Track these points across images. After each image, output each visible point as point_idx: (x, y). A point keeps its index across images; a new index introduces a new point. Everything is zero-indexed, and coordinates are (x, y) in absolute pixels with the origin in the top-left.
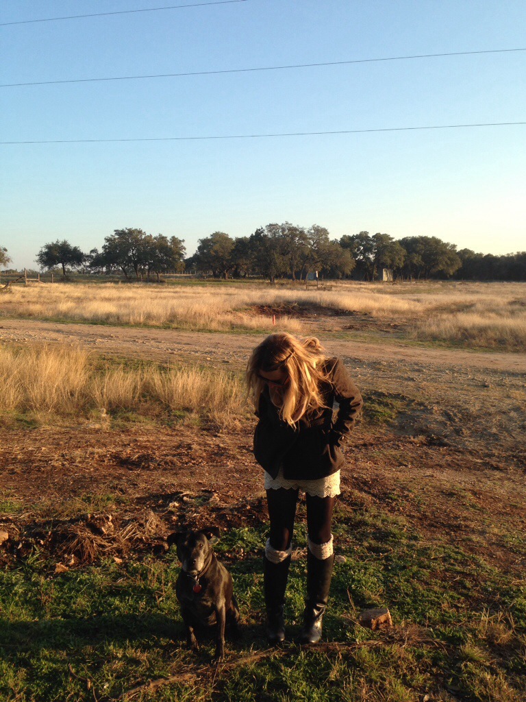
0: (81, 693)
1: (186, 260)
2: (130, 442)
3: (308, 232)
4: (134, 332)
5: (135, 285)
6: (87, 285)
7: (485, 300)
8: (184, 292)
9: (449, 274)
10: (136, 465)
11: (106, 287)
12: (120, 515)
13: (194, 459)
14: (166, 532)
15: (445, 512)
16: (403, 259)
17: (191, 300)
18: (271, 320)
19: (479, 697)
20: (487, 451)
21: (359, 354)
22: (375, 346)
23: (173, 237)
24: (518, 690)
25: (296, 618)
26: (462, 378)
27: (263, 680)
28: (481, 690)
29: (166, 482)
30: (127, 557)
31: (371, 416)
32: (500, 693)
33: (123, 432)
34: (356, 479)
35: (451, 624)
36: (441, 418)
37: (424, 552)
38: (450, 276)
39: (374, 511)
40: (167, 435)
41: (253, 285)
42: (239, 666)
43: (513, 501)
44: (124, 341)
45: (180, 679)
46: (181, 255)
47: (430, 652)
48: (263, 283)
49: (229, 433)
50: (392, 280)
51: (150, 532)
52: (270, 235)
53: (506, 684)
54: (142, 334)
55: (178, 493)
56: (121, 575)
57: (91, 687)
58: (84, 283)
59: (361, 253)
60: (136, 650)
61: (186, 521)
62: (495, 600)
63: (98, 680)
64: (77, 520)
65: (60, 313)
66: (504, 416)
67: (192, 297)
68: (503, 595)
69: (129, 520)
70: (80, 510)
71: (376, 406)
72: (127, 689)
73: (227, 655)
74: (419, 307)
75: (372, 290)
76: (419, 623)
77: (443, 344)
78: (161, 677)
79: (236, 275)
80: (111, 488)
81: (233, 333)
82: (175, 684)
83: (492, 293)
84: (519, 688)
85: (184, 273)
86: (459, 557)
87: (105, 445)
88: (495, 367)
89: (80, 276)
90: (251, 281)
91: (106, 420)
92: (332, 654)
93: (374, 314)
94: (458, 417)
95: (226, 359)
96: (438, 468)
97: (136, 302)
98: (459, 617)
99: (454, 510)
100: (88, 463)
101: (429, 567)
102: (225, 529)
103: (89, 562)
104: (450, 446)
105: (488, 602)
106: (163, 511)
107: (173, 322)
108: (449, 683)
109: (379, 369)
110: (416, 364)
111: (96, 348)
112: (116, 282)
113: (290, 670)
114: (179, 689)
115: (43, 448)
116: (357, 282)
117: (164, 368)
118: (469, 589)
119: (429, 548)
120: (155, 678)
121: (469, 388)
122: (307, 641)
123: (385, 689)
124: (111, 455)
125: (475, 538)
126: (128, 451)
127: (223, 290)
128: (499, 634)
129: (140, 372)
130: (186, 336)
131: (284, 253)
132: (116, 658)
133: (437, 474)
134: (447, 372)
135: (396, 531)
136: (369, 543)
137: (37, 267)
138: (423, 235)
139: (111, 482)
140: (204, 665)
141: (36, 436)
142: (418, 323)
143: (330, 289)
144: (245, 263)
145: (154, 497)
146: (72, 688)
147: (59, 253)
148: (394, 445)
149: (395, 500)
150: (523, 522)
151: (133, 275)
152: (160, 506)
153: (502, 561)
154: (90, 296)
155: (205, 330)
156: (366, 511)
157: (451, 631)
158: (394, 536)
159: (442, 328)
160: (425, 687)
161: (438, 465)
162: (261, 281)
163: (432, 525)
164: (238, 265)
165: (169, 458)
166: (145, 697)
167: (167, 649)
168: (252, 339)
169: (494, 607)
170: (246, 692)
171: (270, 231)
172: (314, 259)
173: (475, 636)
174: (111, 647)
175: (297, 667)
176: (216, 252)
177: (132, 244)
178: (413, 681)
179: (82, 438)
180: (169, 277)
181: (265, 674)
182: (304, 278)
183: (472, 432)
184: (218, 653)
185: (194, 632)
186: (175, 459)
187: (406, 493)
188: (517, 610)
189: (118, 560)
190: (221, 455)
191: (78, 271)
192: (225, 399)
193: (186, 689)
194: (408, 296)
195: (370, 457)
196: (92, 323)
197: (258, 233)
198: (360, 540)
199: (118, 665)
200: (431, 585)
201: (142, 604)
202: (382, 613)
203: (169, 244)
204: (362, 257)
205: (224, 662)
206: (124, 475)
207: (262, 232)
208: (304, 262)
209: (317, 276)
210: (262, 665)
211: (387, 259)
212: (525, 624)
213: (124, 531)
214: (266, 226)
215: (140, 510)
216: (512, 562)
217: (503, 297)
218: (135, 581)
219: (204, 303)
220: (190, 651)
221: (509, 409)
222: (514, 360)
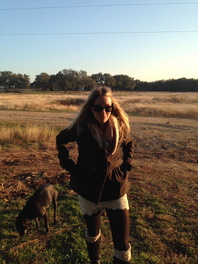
1: (31, 83)
2: (10, 155)
3: (79, 73)
4: (10, 112)
5: (10, 94)
7: (144, 98)
8: (30, 96)
9: (132, 89)
10: (13, 164)
12: (6, 183)
13: (37, 160)
14: (26, 188)
15: (131, 174)
16: (115, 83)
17: (33, 99)
18: (66, 106)
19: (143, 237)
20: (145, 152)
23: (25, 74)
24: (156, 234)
25: (77, 215)
26: (137, 126)
27: (65, 238)
28: (143, 235)
29: (25, 170)
30: (10, 199)
32: (150, 235)
33: (7, 151)
35: (133, 212)
38: (132, 90)
40: (26, 152)
41: (59, 94)
42: (56, 234)
43: (154, 169)
44: (6, 116)
45: (33, 241)
46: (28, 82)
48: (62, 93)
49: (50, 150)
51: (19, 189)
52: (64, 74)
53: (152, 232)
54: (13, 113)
55: (30, 173)
56: (8, 206)
59: (99, 81)
60: (15, 232)
61: (34, 183)
62: (148, 203)
66: (151, 139)
67: (34, 98)
68: (151, 201)
69: (10, 185)
72: (12, 247)
73: (51, 231)
74: (121, 101)
77: (130, 114)
78: (25, 241)
79: (52, 90)
80: (2, 173)
81: (51, 112)
82: (31, 243)
83: (147, 96)
85: (30, 89)
86: (136, 189)
88: (148, 122)
90: (57, 92)
95: (48, 122)
97: (10, 101)
98: (135, 209)
99: (134, 173)
105: (146, 204)
106: (24, 181)
107: (26, 108)
108: (132, 233)
112: (2, 93)
113: (75, 234)
114: (33, 245)
117: (23, 126)
118: (139, 200)
120: (23, 242)
121: (139, 130)
124: (2, 161)
125: (141, 182)
126: (9, 159)
127: (46, 95)
128: (150, 215)
129: (13, 128)
130: (32, 113)
131: (70, 81)
134: (131, 124)
138: (122, 74)
139: (2, 171)
140: (42, 235)
144: (55, 85)
145: (20, 175)
150: (157, 176)
151: (9, 90)
152: (23, 179)
153: (150, 189)
155: (40, 111)
157: (133, 215)
162: (61, 92)
164: (52, 86)
165: (26, 160)
166: (19, 249)
168: (59, 114)
169: (148, 205)
170: (58, 243)
171: (64, 72)
172: (81, 83)
173: (141, 216)
175: (77, 232)
176: (43, 80)
177: (8, 77)
180: (24, 91)
181: (66, 236)
182: (78, 90)
183: (140, 146)
186: (29, 161)
188: (155, 206)
189: (6, 200)
190: (48, 158)
192: (49, 137)
193: (35, 245)
194: (117, 97)
197: (60, 73)
201: (17, 215)
203: (23, 77)
204: (100, 83)
205: (50, 234)
206: (8, 168)
207: (61, 73)
208: (78, 84)
209: (83, 90)
210: (65, 233)
211: (109, 83)
212: (158, 210)
213: (8, 189)
214: (63, 70)
215: (15, 181)
216: (154, 190)
217: (151, 97)
218: (14, 207)
219: (39, 100)
220: (36, 231)
221: (153, 137)
222: (155, 119)
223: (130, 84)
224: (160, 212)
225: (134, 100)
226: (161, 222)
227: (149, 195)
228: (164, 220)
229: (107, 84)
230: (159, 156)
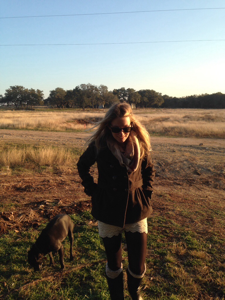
0: (2, 288)
1: (45, 100)
2: (21, 180)
3: (99, 88)
4: (21, 132)
5: (21, 111)
7: (173, 116)
8: (44, 114)
10: (24, 190)
11: (7, 112)
12: (17, 212)
13: (51, 186)
14: (38, 218)
15: (158, 203)
16: (140, 99)
17: (47, 118)
18: (84, 126)
19: (173, 277)
20: (175, 178)
23: (38, 90)
25: (97, 250)
26: (165, 148)
27: (83, 276)
28: (174, 274)
29: (38, 197)
30: (21, 229)
32: (181, 275)
33: (18, 176)
35: (161, 248)
36: (156, 165)
38: (159, 106)
40: (38, 176)
41: (76, 111)
42: (72, 271)
43: (185, 197)
44: (17, 136)
45: (46, 279)
46: (42, 98)
47: (153, 260)
48: (79, 110)
49: (66, 175)
50: (135, 108)
51: (31, 218)
52: (82, 89)
53: (184, 271)
54: (25, 133)
55: (44, 201)
56: (18, 238)
57: (6, 285)
59: (122, 97)
60: (26, 268)
61: (47, 213)
62: (178, 237)
63: (9, 282)
66: (181, 163)
67: (48, 117)
68: (182, 235)
69: (21, 214)
72: (23, 285)
73: (67, 267)
74: (147, 119)
76: (148, 248)
77: (157, 135)
78: (38, 279)
79: (68, 107)
80: (12, 200)
81: (67, 132)
82: (44, 281)
83: (176, 113)
84: (189, 272)
85: (44, 106)
86: (164, 221)
87: (9, 182)
88: (178, 143)
90: (75, 109)
91: (9, 171)
94: (163, 164)
95: (64, 143)
96: (156, 185)
97: (22, 119)
99: (162, 202)
100: (1, 190)
101: (152, 225)
103: (3, 232)
104: (160, 176)
105: (176, 238)
106: (37, 209)
107: (39, 127)
108: (161, 272)
111: (4, 139)
112: (12, 110)
113: (94, 271)
114: (46, 283)
117: (36, 148)
118: (168, 233)
119: (152, 218)
120: (35, 279)
121: (167, 152)
124: (12, 186)
125: (170, 212)
126: (20, 184)
127: (62, 113)
128: (181, 251)
129: (24, 149)
130: (46, 133)
131: (89, 97)
132: (17, 272)
134: (159, 146)
138: (148, 89)
139: (13, 198)
140: (57, 272)
142: (147, 126)
145: (32, 203)
150: (189, 205)
151: (20, 107)
152: (35, 207)
153: (181, 221)
155: (54, 130)
157: (161, 251)
159: (157, 128)
160: (151, 274)
161: (155, 184)
162: (79, 109)
164: (68, 102)
165: (39, 186)
166: (31, 287)
168: (75, 134)
169: (178, 240)
170: (76, 282)
171: (82, 87)
172: (101, 100)
173: (171, 252)
174: (15, 268)
175: (97, 270)
176: (58, 96)
177: (19, 93)
180: (37, 108)
181: (84, 274)
182: (98, 108)
183: (169, 170)
186: (42, 187)
188: (188, 240)
189: (17, 231)
190: (63, 184)
192: (64, 160)
193: (49, 283)
194: (142, 115)
197: (77, 88)
199: (18, 275)
200: (153, 232)
201: (28, 249)
203: (36, 93)
204: (122, 99)
205: (66, 270)
206: (18, 195)
207: (79, 88)
208: (98, 101)
209: (103, 107)
210: (83, 270)
211: (133, 99)
212: (191, 246)
213: (19, 219)
214: (80, 85)
215: (26, 209)
216: (185, 222)
217: (181, 115)
218: (25, 240)
219: (53, 119)
220: (50, 267)
221: (184, 160)
222: (185, 140)
223: (158, 101)
224: (193, 248)
225: (162, 118)
226: (194, 260)
227: (180, 228)
228: (198, 258)
229: (131, 100)
230: (191, 183)
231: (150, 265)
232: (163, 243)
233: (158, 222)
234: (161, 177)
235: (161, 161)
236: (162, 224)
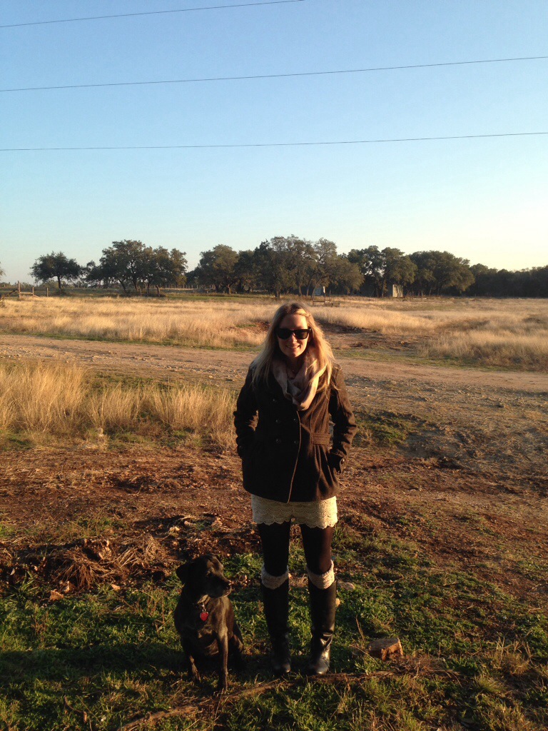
0: (77, 727)
1: (188, 273)
2: (128, 463)
3: (315, 246)
4: (132, 348)
5: (134, 300)
6: (84, 299)
7: (499, 317)
8: (185, 307)
9: (462, 290)
10: (135, 487)
11: (103, 302)
12: (118, 540)
13: (195, 482)
14: (166, 558)
15: (458, 537)
16: (414, 274)
17: (192, 315)
19: (494, 729)
20: (501, 474)
21: (369, 373)
22: (385, 365)
23: (174, 250)
24: (535, 723)
25: (303, 648)
26: (475, 398)
27: (268, 713)
28: (496, 723)
29: (167, 506)
30: (125, 583)
31: (380, 438)
32: (516, 726)
33: (121, 453)
34: (365, 502)
35: (465, 654)
36: (453, 440)
37: (436, 578)
38: (463, 292)
39: (383, 536)
40: (168, 456)
41: (258, 301)
42: (243, 698)
43: (529, 525)
44: (123, 358)
45: (181, 712)
46: (182, 269)
47: (443, 683)
48: (267, 298)
49: (232, 455)
50: (402, 296)
51: (149, 557)
52: (275, 249)
53: (523, 716)
54: (141, 351)
55: (179, 517)
56: (119, 603)
57: (88, 720)
58: (81, 297)
59: (370, 267)
60: (134, 681)
61: (187, 546)
62: (510, 629)
63: (94, 713)
64: (73, 545)
65: (55, 328)
66: (519, 437)
67: (194, 313)
68: (519, 623)
69: (127, 545)
70: (75, 535)
71: (386, 427)
72: (125, 723)
73: (230, 687)
74: (431, 325)
75: (382, 307)
76: (431, 653)
77: (456, 363)
78: (161, 709)
79: (240, 290)
80: (108, 512)
81: (236, 350)
82: (176, 717)
83: (506, 310)
84: (537, 720)
85: (185, 287)
86: (473, 584)
87: (102, 467)
88: (510, 386)
89: (76, 290)
90: (256, 296)
91: (103, 440)
92: (340, 686)
93: (384, 331)
94: (471, 438)
95: (229, 377)
96: (451, 491)
97: (135, 318)
98: (473, 646)
99: (467, 535)
100: (84, 485)
101: (441, 595)
102: (228, 555)
103: (85, 589)
104: (463, 468)
105: (504, 631)
106: (163, 536)
107: (173, 338)
108: (463, 716)
109: (389, 389)
110: (428, 384)
111: (93, 365)
112: (114, 296)
113: (296, 703)
114: (180, 723)
115: (37, 470)
116: (365, 298)
117: (164, 387)
118: (483, 618)
119: (441, 575)
120: (155, 711)
121: (482, 408)
122: (314, 672)
123: (396, 722)
124: (108, 477)
125: (489, 564)
126: (127, 473)
127: (226, 305)
128: (515, 665)
129: (139, 390)
130: (187, 353)
131: (290, 267)
132: (114, 689)
133: (450, 498)
134: (460, 391)
135: (407, 557)
136: (378, 570)
137: (32, 281)
138: (435, 249)
139: (109, 505)
140: (206, 697)
141: (30, 457)
142: (430, 341)
143: (337, 305)
144: (249, 278)
145: (153, 521)
146: (68, 720)
147: (54, 265)
148: (404, 467)
149: (406, 524)
150: (539, 547)
151: (132, 289)
152: (160, 531)
153: (517, 588)
154: (87, 311)
155: (207, 346)
156: (376, 536)
157: (464, 662)
158: (405, 562)
159: (454, 345)
160: (437, 720)
161: (450, 488)
162: (266, 296)
163: (444, 551)
164: (241, 279)
165: (169, 480)
167: (167, 680)
169: (510, 636)
170: (250, 725)
171: (275, 244)
172: (321, 274)
173: (490, 666)
174: (109, 678)
175: (303, 699)
176: (219, 265)
177: (131, 257)
178: (425, 714)
179: (78, 459)
180: (170, 291)
181: (270, 707)
182: (310, 294)
183: (486, 454)
184: (221, 685)
185: (195, 662)
186: (176, 481)
187: (417, 517)
188: (534, 639)
189: (116, 587)
190: (225, 478)
191: (74, 284)
192: (228, 418)
193: (187, 722)
194: (418, 313)
195: (380, 479)
196: (88, 339)
197: (263, 246)
198: (370, 567)
199: (116, 697)
200: (443, 613)
201: (141, 633)
202: (392, 642)
203: (170, 257)
204: (371, 273)
205: (227, 694)
206: (122, 498)
207: (267, 246)
208: (311, 277)
209: (324, 292)
210: (267, 697)
211: (397, 275)
212: (543, 653)
213: (122, 557)
214: (272, 240)
215: (139, 535)
216: (529, 590)
217: (518, 314)
218: (134, 610)
219: (206, 319)
220: (191, 683)
221: (525, 430)
222: (530, 379)
223: (459, 278)
225: (468, 321)
227: (514, 606)
229: (392, 276)
230: (543, 488)
231: (435, 697)
232: (470, 643)
233: (457, 587)
234: (465, 471)
235: (466, 430)
236: (468, 592)
